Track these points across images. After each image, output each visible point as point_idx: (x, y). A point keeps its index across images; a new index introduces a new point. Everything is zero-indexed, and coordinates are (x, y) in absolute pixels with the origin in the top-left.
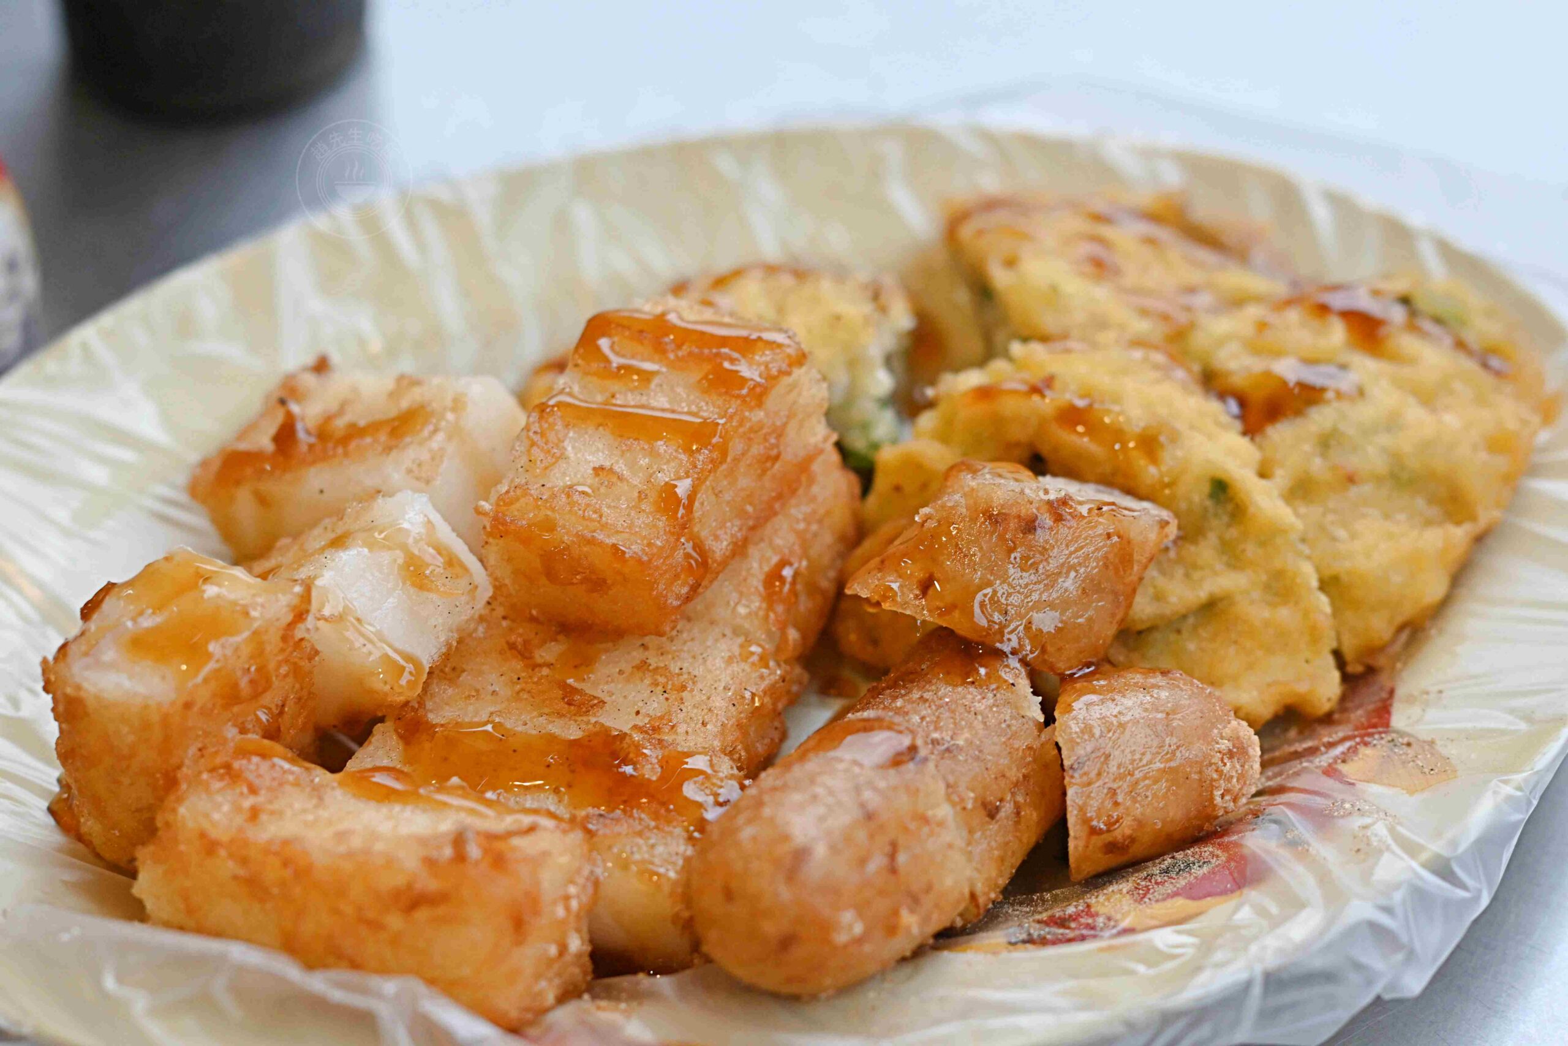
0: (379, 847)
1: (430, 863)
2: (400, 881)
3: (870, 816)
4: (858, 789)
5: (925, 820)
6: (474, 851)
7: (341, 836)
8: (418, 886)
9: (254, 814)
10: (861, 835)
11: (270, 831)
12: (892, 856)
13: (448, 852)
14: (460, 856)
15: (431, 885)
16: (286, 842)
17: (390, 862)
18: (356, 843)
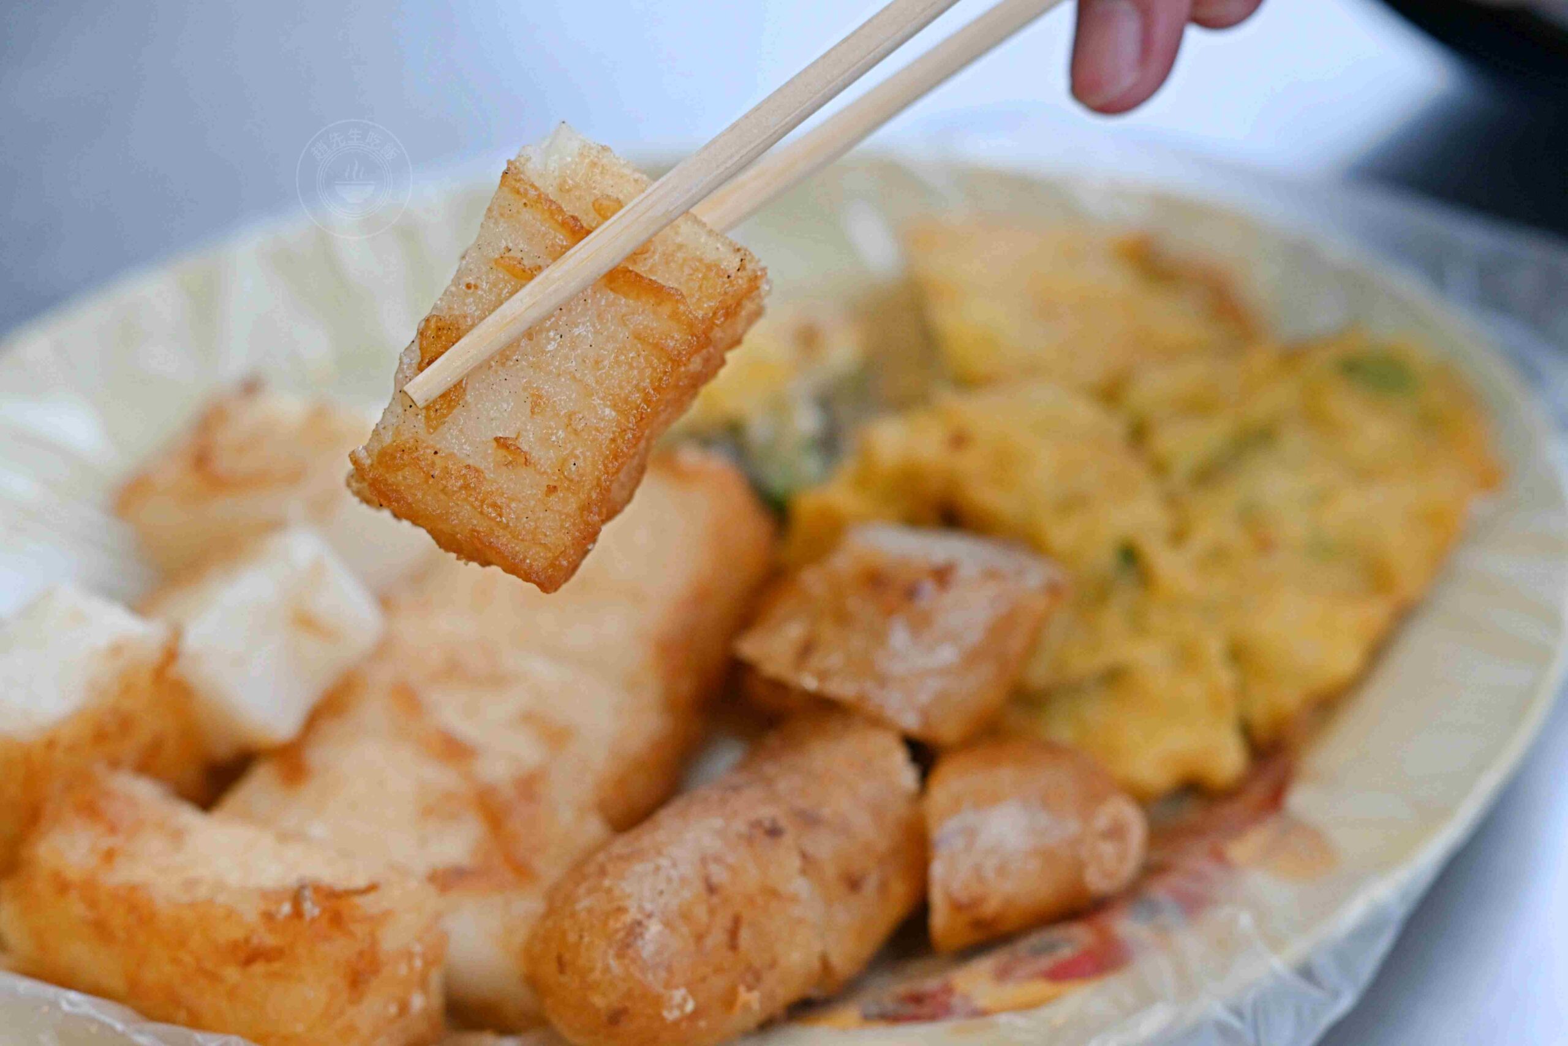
0: (221, 899)
1: (269, 917)
2: (238, 934)
3: (712, 889)
4: (704, 861)
5: (773, 893)
6: (310, 909)
7: (190, 884)
8: (255, 941)
9: (109, 856)
10: (701, 913)
11: (123, 874)
12: (733, 934)
13: (286, 908)
14: (297, 913)
15: (271, 940)
16: (134, 888)
17: (230, 914)
18: (202, 892)
